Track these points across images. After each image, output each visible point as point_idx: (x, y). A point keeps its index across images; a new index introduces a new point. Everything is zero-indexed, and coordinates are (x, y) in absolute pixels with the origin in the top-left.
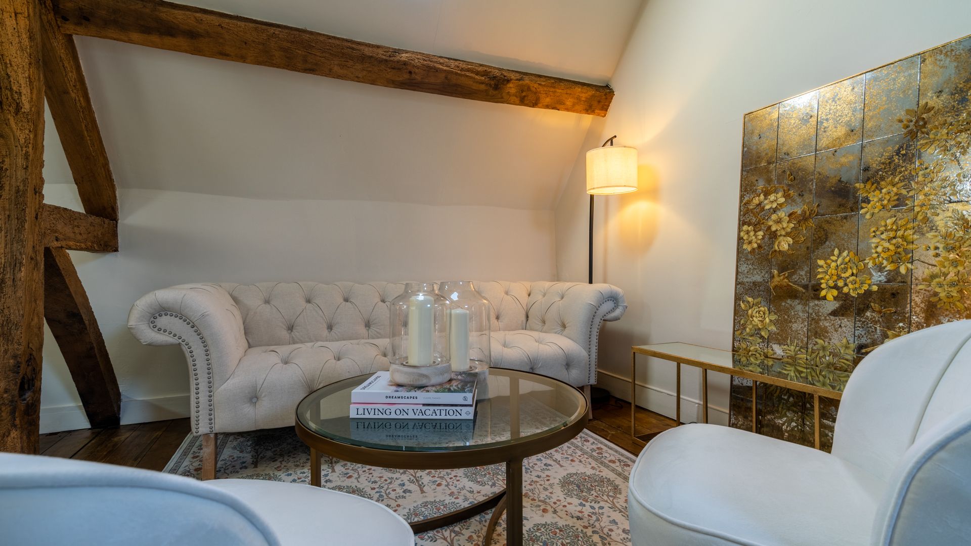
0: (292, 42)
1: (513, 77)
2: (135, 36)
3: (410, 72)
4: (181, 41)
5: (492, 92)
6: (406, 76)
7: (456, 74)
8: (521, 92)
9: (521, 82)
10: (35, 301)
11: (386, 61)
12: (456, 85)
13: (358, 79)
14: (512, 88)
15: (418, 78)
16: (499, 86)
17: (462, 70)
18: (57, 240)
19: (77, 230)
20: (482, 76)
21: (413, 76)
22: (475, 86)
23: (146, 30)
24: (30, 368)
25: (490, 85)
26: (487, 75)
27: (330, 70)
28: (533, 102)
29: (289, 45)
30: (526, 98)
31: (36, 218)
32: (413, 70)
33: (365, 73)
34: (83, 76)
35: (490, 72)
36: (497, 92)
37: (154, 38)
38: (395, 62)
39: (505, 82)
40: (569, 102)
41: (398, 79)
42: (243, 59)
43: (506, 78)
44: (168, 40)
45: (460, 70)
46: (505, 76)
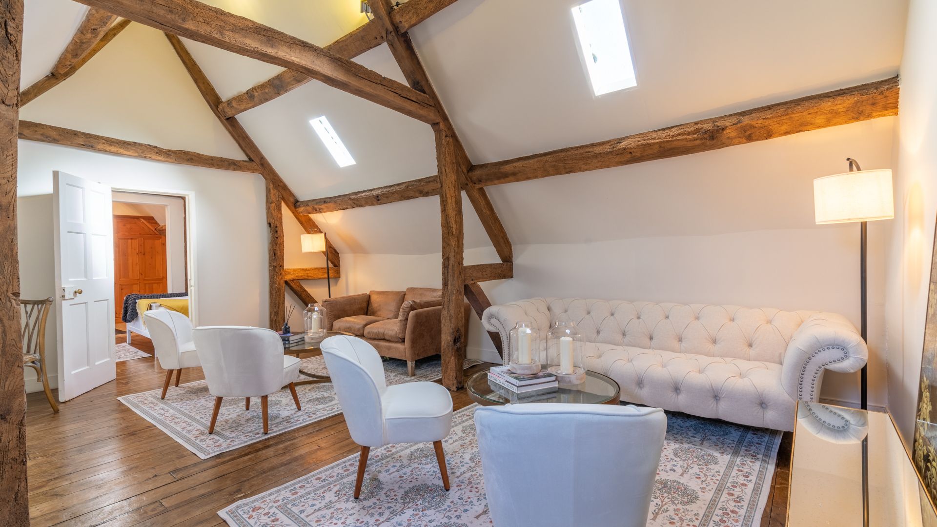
0: (555, 161)
1: (728, 124)
2: (496, 182)
3: (631, 153)
4: (511, 178)
5: (708, 143)
6: (629, 156)
7: (668, 141)
8: (744, 132)
9: (739, 125)
10: (460, 307)
11: (611, 152)
12: (670, 149)
13: (597, 168)
14: (730, 133)
15: (638, 154)
16: (715, 136)
17: (673, 136)
18: (472, 280)
19: (484, 273)
20: (694, 134)
21: (634, 154)
22: (689, 144)
23: (499, 178)
24: (458, 334)
25: (705, 139)
26: (699, 132)
27: (580, 168)
28: (765, 135)
29: (554, 163)
30: (753, 135)
31: (460, 274)
32: (632, 151)
33: (600, 163)
34: (489, 200)
35: (702, 128)
36: (715, 141)
37: (502, 180)
38: (617, 151)
39: (721, 131)
40: (820, 120)
41: (623, 160)
42: (536, 177)
43: (720, 127)
44: (507, 179)
45: (671, 137)
46: (718, 127)
